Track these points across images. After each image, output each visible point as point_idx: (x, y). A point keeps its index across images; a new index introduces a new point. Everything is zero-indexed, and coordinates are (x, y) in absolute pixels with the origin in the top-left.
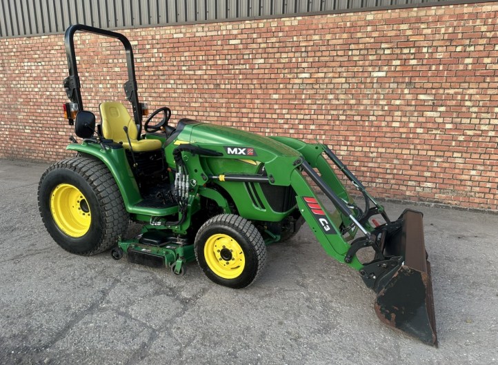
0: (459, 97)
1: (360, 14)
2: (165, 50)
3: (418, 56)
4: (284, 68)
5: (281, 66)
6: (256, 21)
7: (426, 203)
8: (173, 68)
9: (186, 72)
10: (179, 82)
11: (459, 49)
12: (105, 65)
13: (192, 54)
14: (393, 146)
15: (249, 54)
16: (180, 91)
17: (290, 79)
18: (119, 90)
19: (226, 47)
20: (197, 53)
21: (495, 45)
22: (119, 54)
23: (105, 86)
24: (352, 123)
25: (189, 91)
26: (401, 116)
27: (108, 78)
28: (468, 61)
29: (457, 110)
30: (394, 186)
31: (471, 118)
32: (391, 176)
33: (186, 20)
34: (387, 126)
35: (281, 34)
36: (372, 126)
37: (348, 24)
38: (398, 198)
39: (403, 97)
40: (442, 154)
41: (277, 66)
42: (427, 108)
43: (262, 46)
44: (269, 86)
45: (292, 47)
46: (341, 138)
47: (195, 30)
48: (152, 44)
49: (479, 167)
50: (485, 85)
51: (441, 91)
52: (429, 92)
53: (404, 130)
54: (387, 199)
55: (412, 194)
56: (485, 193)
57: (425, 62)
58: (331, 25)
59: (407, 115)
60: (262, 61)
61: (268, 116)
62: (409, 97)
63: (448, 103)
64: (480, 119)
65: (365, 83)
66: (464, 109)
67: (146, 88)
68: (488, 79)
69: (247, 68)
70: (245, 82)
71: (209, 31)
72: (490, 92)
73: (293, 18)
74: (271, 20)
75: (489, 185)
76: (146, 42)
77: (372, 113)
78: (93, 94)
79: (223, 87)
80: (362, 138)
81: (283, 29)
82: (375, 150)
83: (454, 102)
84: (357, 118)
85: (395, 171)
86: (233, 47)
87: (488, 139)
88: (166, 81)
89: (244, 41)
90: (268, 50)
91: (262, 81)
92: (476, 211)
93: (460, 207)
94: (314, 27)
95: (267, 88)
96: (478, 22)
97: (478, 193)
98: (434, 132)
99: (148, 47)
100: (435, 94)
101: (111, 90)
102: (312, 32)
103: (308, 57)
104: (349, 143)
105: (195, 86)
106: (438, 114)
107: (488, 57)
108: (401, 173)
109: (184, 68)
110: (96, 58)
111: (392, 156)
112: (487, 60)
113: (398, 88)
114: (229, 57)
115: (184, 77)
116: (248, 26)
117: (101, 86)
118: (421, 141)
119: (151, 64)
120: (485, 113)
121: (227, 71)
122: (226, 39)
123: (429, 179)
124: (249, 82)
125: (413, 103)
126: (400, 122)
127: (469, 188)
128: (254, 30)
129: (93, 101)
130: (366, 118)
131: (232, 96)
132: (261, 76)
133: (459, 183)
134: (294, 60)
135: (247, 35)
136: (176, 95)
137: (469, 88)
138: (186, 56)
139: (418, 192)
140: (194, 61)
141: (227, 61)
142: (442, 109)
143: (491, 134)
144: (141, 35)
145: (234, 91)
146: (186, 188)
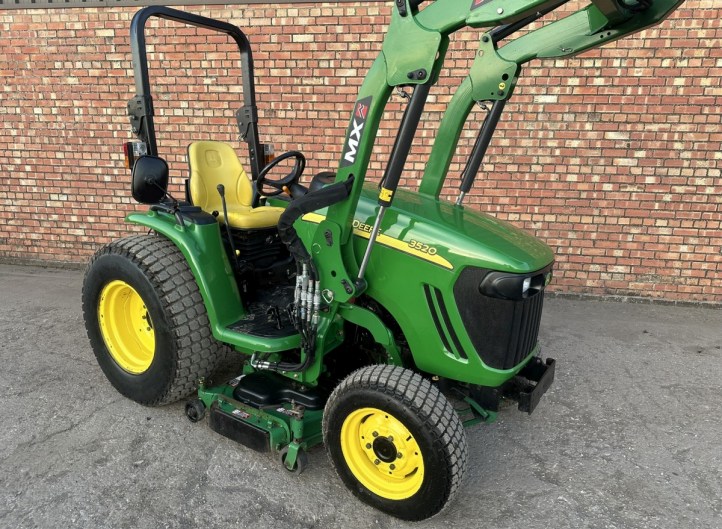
0: (665, 136)
2: (170, 48)
3: (606, 72)
6: (340, 5)
7: (616, 296)
8: (185, 81)
9: (211, 88)
10: (197, 105)
11: (666, 63)
12: (46, 72)
13: (223, 56)
14: (567, 211)
15: (329, 60)
16: (201, 121)
18: (77, 118)
19: (286, 47)
20: (231, 56)
21: (716, 58)
22: (76, 53)
23: (46, 110)
24: (504, 176)
26: (580, 165)
27: (53, 96)
28: (679, 82)
29: (663, 156)
30: (568, 274)
31: (682, 168)
32: (564, 258)
34: (559, 181)
35: (384, 29)
36: (535, 181)
38: (574, 291)
39: (583, 135)
40: (639, 222)
42: (618, 153)
43: (353, 47)
46: (486, 200)
47: (227, 15)
49: (692, 241)
50: (702, 119)
51: (640, 127)
52: (621, 128)
53: (585, 186)
54: (557, 293)
55: (595, 284)
56: (699, 278)
57: (616, 81)
59: (590, 163)
60: (352, 72)
62: (592, 135)
63: (650, 145)
64: (695, 169)
65: (525, 112)
66: (672, 155)
68: (706, 110)
69: (327, 83)
70: (323, 107)
71: (254, 17)
72: (709, 129)
74: (368, 4)
75: (705, 266)
77: (535, 160)
78: (21, 126)
79: (282, 114)
80: (519, 199)
82: (540, 218)
83: (658, 144)
84: (511, 168)
85: (570, 250)
86: (300, 47)
87: (705, 199)
88: (172, 104)
89: (320, 38)
90: (362, 54)
92: (687, 304)
93: (665, 299)
96: (694, 23)
97: (690, 278)
98: (629, 189)
100: (631, 132)
101: (59, 118)
104: (498, 208)
105: (229, 113)
106: (635, 162)
107: (707, 77)
108: (579, 252)
109: (207, 81)
110: (27, 58)
111: (567, 227)
112: (705, 82)
113: (575, 121)
114: (292, 64)
115: (208, 97)
116: (328, 13)
117: (38, 111)
118: (609, 204)
120: (701, 160)
121: (289, 89)
122: (287, 32)
123: (620, 261)
124: (329, 107)
125: (599, 144)
126: (579, 174)
127: (677, 272)
128: (338, 20)
129: (23, 139)
130: (527, 169)
131: (300, 131)
132: (350, 98)
133: (663, 264)
135: (324, 28)
136: (192, 128)
137: (679, 123)
138: (211, 61)
139: (605, 281)
140: (227, 69)
141: (288, 71)
142: (641, 154)
143: (710, 190)
144: (120, 20)
145: (303, 123)
146: (313, 305)
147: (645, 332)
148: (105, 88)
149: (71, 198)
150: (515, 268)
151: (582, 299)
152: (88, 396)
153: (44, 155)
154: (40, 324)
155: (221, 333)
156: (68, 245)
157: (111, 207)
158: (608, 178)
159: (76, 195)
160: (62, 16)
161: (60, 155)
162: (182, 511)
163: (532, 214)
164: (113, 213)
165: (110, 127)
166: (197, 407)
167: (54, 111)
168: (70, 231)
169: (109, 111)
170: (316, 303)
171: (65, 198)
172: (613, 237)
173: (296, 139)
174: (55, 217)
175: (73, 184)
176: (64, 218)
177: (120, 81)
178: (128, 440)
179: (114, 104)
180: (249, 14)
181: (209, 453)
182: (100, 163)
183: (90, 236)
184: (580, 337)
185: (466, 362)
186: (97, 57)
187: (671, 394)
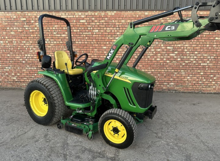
0: (182, 48)
1: (142, 12)
4: (108, 35)
5: (107, 33)
6: (93, 12)
7: (171, 91)
8: (48, 33)
9: (56, 35)
10: (52, 40)
12: (4, 31)
13: (59, 26)
14: (157, 68)
15: (90, 27)
16: (53, 45)
17: (111, 40)
18: (14, 44)
19: (78, 24)
20: (62, 26)
22: (14, 25)
23: (4, 42)
25: (58, 45)
26: (160, 56)
27: (7, 38)
29: (182, 53)
30: (158, 85)
31: (187, 56)
32: (157, 81)
33: (55, 9)
34: (155, 60)
35: (106, 19)
36: (149, 60)
37: (137, 16)
38: (160, 90)
39: (161, 48)
40: (177, 71)
41: (105, 33)
42: (170, 52)
43: (97, 24)
44: (101, 43)
45: (112, 25)
47: (60, 14)
48: (35, 20)
49: (191, 75)
50: (191, 43)
51: (176, 45)
52: (171, 46)
53: (162, 61)
54: (156, 91)
55: (166, 88)
56: (193, 85)
58: (130, 16)
59: (163, 55)
60: (97, 31)
61: (101, 57)
62: (163, 48)
63: (179, 50)
64: (190, 56)
66: (184, 53)
67: (31, 43)
69: (90, 34)
70: (89, 40)
71: (68, 15)
72: (193, 46)
73: (112, 12)
74: (101, 12)
75: (194, 82)
76: (31, 19)
77: (148, 55)
79: (77, 43)
80: (144, 65)
81: (108, 16)
82: (150, 70)
83: (180, 50)
85: (159, 79)
86: (82, 24)
87: (193, 64)
89: (88, 21)
90: (100, 26)
91: (98, 40)
92: (190, 93)
93: (184, 92)
94: (122, 16)
95: (100, 44)
97: (191, 85)
99: (32, 21)
100: (173, 47)
101: (8, 44)
102: (121, 18)
103: (120, 30)
104: (139, 68)
105: (61, 42)
106: (175, 55)
108: (161, 79)
109: (55, 33)
111: (157, 73)
113: (159, 44)
114: (80, 28)
115: (55, 38)
116: (90, 14)
117: (1, 42)
118: (168, 66)
119: (35, 31)
120: (192, 54)
121: (79, 35)
122: (78, 19)
123: (172, 81)
124: (91, 40)
125: (165, 50)
126: (160, 58)
127: (187, 84)
128: (93, 16)
130: (146, 57)
132: (97, 38)
133: (183, 82)
134: (113, 31)
135: (89, 18)
136: (50, 47)
137: (186, 44)
138: (56, 27)
139: (168, 87)
140: (61, 30)
141: (79, 30)
142: (176, 52)
143: (194, 62)
144: (28, 15)
145: (83, 45)
146: (94, 94)
147: (180, 100)
148: (23, 35)
149: (12, 68)
150: (146, 82)
151: (162, 92)
152: (28, 124)
153: (3, 55)
154: (7, 105)
155: (68, 104)
156: (11, 82)
157: (25, 70)
158: (168, 59)
159: (14, 67)
160: (10, 14)
161: (8, 55)
162: (63, 152)
163: (148, 69)
164: (25, 72)
165: (25, 47)
166: (61, 124)
167: (7, 42)
168: (12, 78)
169: (24, 42)
170: (95, 94)
171: (10, 68)
172: (170, 75)
173: (81, 49)
174: (7, 74)
175: (13, 64)
176: (10, 74)
177: (28, 33)
178: (43, 135)
179: (26, 40)
180: (67, 14)
181: (67, 137)
182: (21, 57)
183: (18, 79)
184: (163, 102)
185: (135, 107)
186: (20, 26)
187: (188, 115)
